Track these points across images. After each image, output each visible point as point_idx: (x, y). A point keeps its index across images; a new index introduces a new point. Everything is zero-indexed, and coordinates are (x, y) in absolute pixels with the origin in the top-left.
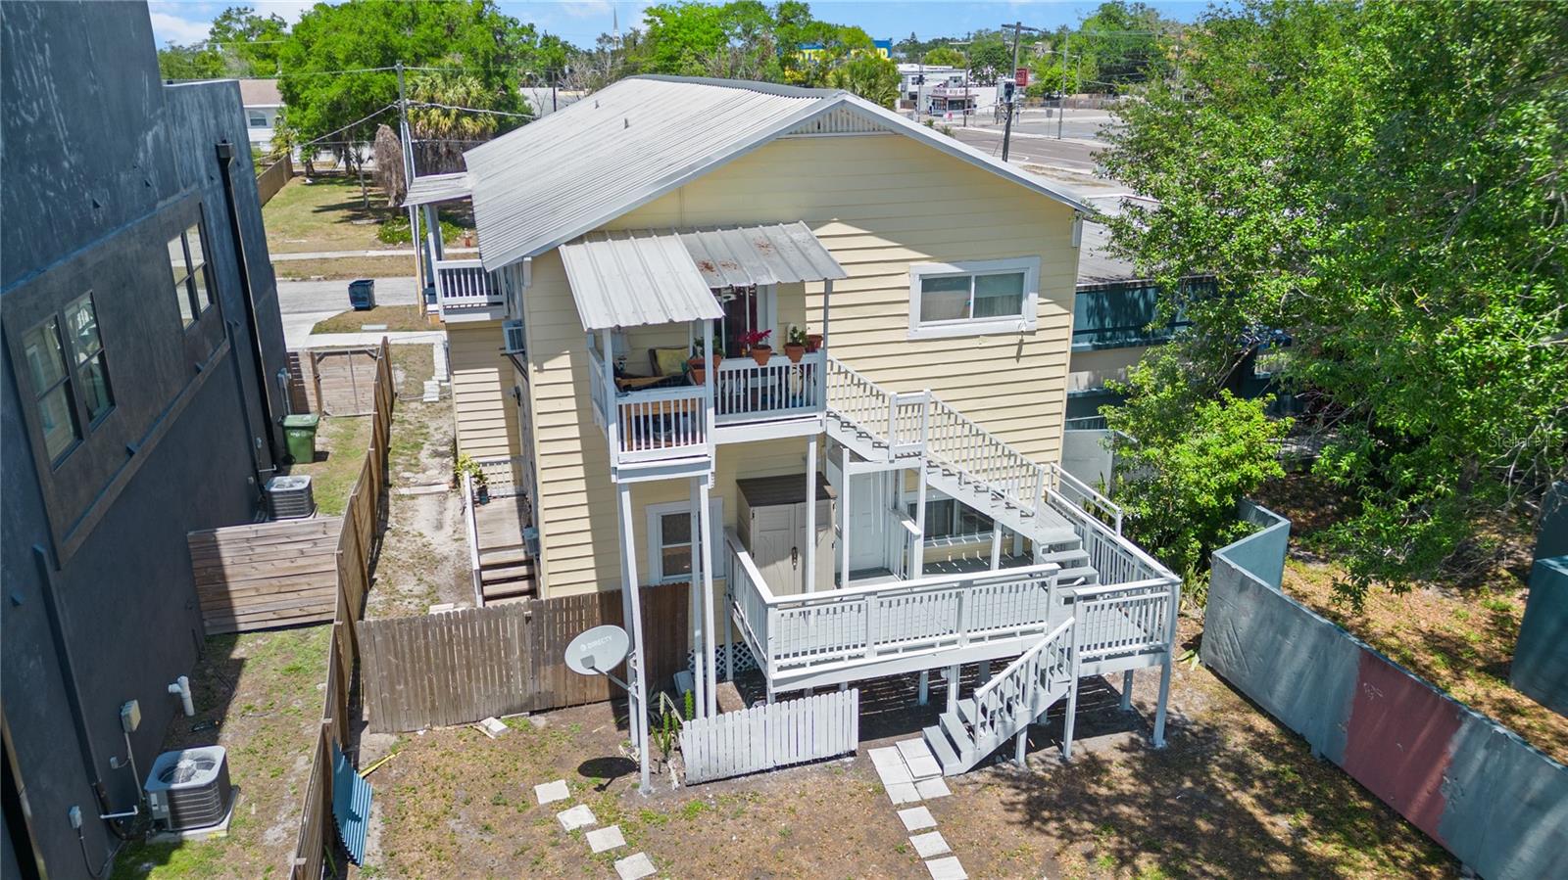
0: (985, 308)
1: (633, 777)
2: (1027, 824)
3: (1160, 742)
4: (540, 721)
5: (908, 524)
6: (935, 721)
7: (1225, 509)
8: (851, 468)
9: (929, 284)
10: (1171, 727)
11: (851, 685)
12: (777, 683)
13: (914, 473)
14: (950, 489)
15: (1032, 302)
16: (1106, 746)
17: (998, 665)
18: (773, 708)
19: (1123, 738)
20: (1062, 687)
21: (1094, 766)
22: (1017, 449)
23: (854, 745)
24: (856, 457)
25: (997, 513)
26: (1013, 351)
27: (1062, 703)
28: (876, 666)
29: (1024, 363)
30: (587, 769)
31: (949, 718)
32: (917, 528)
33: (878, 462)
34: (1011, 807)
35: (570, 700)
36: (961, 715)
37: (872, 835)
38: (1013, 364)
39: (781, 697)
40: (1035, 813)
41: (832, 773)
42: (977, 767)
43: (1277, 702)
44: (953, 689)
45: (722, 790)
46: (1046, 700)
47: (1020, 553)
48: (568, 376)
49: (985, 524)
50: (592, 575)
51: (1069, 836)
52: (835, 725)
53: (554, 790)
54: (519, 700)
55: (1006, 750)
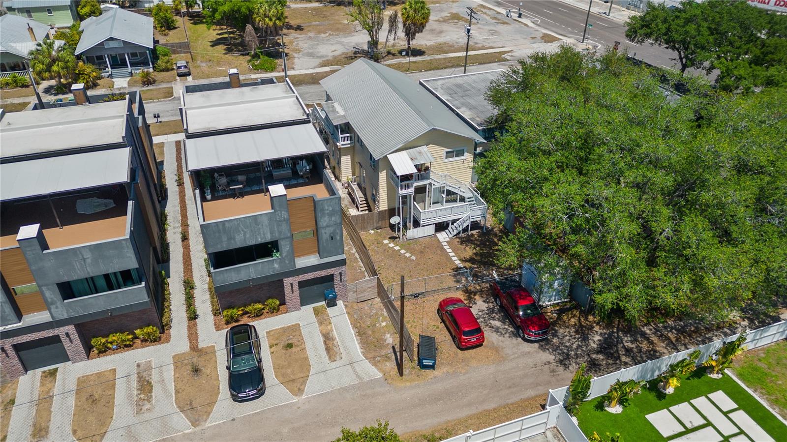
0: (457, 155)
1: (398, 239)
2: (461, 244)
3: (484, 231)
4: (379, 231)
5: (443, 195)
6: (447, 229)
8: (433, 187)
9: (447, 153)
10: (486, 228)
11: (433, 224)
13: (444, 187)
14: (450, 189)
15: (466, 154)
16: (474, 232)
17: (459, 219)
18: (421, 228)
19: (477, 231)
20: (468, 223)
21: (472, 235)
23: (434, 233)
24: (434, 185)
25: (458, 192)
26: (462, 163)
27: (468, 225)
28: (438, 220)
29: (464, 164)
30: (390, 238)
31: (450, 228)
32: (444, 196)
33: (438, 185)
34: (458, 242)
35: (384, 227)
37: (438, 247)
38: (462, 165)
39: (422, 226)
40: (462, 243)
41: (431, 238)
42: (454, 236)
44: (450, 224)
45: (412, 241)
46: (465, 225)
47: (463, 199)
48: (385, 174)
49: (454, 193)
50: (387, 206)
51: (467, 246)
52: (431, 230)
53: (386, 242)
54: (375, 227)
55: (459, 233)
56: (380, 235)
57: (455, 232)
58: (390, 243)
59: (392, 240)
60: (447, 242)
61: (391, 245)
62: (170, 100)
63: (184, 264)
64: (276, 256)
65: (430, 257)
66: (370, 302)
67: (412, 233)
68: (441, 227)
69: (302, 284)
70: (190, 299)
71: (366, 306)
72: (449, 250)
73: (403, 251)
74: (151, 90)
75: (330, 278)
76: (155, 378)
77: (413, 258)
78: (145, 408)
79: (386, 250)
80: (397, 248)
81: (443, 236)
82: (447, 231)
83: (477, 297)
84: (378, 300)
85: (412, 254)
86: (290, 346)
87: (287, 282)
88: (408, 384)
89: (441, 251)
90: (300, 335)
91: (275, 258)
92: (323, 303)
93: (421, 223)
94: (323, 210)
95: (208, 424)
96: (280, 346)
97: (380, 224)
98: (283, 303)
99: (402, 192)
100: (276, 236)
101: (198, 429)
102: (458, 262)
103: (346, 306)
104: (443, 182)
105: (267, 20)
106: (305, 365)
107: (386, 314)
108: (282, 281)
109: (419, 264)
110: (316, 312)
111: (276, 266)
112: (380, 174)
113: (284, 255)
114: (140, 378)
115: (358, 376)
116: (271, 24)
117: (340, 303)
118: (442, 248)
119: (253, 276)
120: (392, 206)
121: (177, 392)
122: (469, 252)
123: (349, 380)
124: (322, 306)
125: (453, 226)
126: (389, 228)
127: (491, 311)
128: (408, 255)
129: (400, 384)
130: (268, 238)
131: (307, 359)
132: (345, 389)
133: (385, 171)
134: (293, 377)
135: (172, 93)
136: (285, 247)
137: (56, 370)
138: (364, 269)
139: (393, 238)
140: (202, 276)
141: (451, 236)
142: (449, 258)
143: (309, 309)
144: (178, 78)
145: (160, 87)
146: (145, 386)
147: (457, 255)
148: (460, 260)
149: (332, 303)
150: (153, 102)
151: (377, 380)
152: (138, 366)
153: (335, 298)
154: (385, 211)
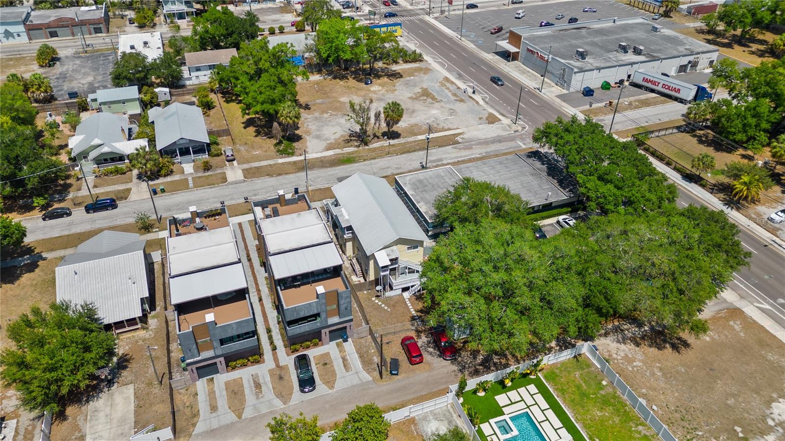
0: (414, 249)
1: (381, 298)
4: (370, 292)
5: (406, 270)
9: (408, 248)
11: (401, 287)
14: (410, 267)
17: (414, 285)
24: (401, 266)
25: (415, 268)
27: (421, 288)
30: (376, 296)
34: (415, 299)
35: (372, 289)
37: (403, 302)
38: (416, 253)
39: (394, 290)
41: (399, 296)
44: (410, 287)
45: (388, 299)
46: (419, 288)
51: (419, 301)
52: (399, 291)
54: (367, 290)
55: (415, 293)
56: (370, 294)
57: (413, 293)
59: (377, 298)
60: (408, 299)
61: (377, 301)
62: (226, 186)
64: (319, 319)
65: (398, 309)
66: (365, 338)
67: (389, 294)
68: (405, 289)
69: (330, 332)
70: (270, 338)
71: (363, 341)
72: (409, 305)
73: (383, 306)
74: (211, 175)
75: (345, 328)
76: (261, 381)
77: (389, 310)
78: (260, 396)
79: (374, 304)
80: (380, 303)
81: (406, 295)
82: (408, 292)
83: (422, 335)
84: (370, 337)
85: (388, 307)
86: (326, 364)
87: (323, 331)
88: (385, 383)
89: (404, 305)
90: (330, 358)
92: (341, 340)
93: (394, 287)
94: (342, 297)
95: (291, 403)
96: (321, 364)
98: (320, 340)
99: (382, 274)
100: (319, 311)
101: (286, 406)
102: (413, 312)
103: (353, 341)
104: (406, 264)
105: (288, 119)
106: (334, 374)
107: (374, 345)
108: (321, 331)
109: (392, 314)
110: (338, 345)
111: (318, 324)
112: (370, 263)
113: (323, 319)
114: (254, 382)
115: (360, 379)
116: (291, 122)
117: (350, 340)
118: (405, 303)
119: (307, 330)
120: (377, 278)
121: (273, 388)
122: (420, 306)
123: (356, 381)
124: (340, 342)
125: (411, 289)
127: (429, 342)
128: (386, 308)
129: (381, 383)
130: (316, 312)
131: (334, 371)
132: (353, 386)
133: (373, 260)
134: (328, 380)
135: (226, 178)
136: (323, 315)
137: (213, 378)
138: (361, 318)
140: (274, 324)
141: (411, 295)
142: (409, 310)
143: (334, 343)
144: (227, 163)
145: (216, 172)
146: (258, 386)
147: (414, 308)
148: (415, 311)
149: (346, 340)
151: (369, 381)
152: (252, 375)
153: (347, 338)
154: (373, 280)
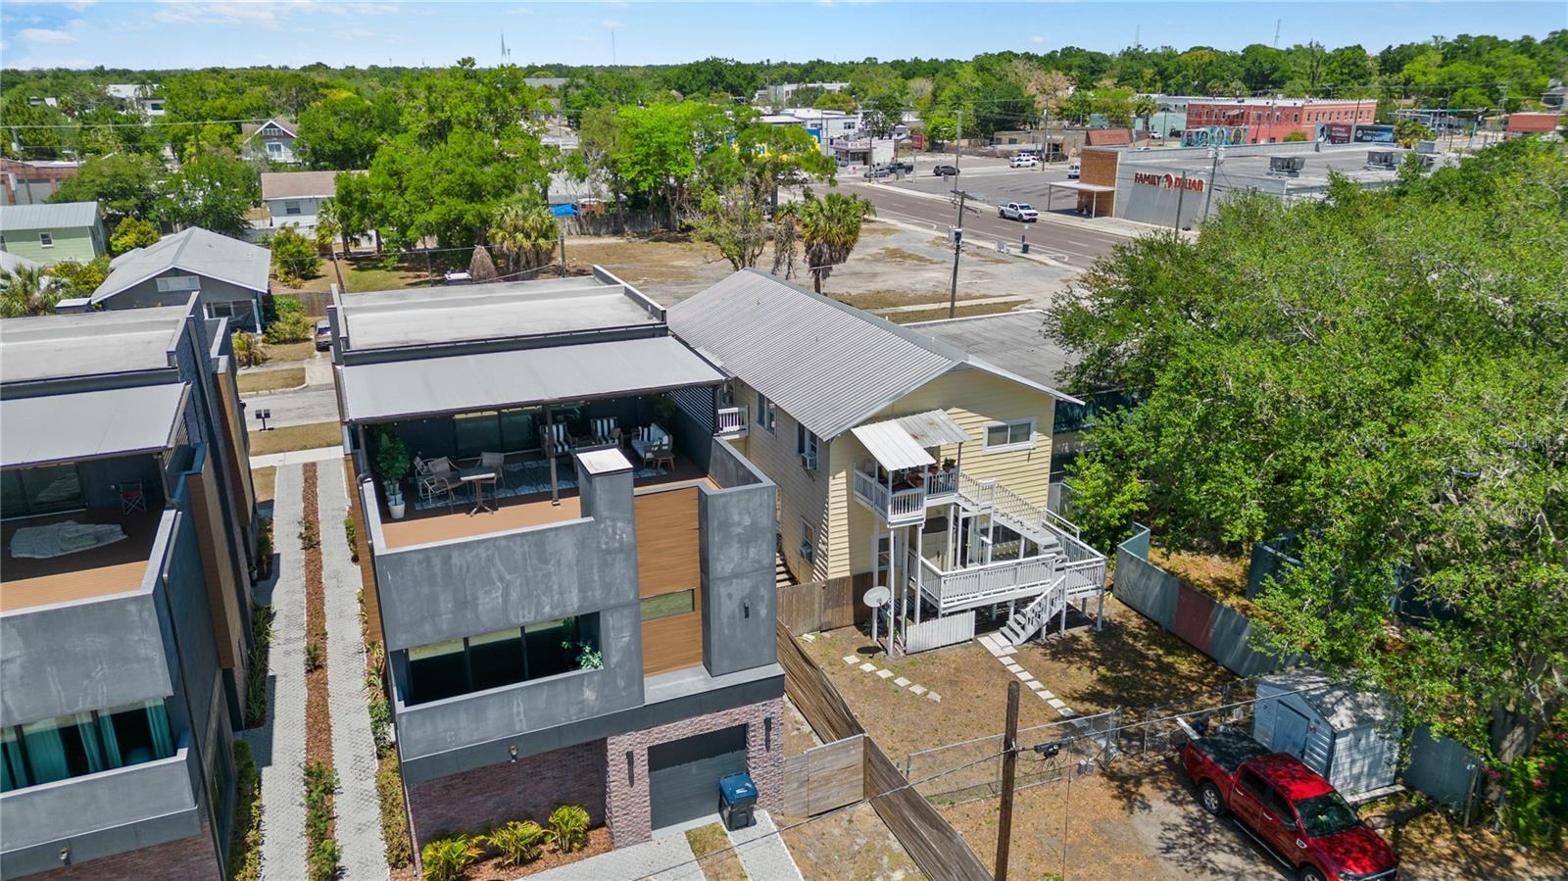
0: (1014, 439)
1: (883, 653)
2: (1052, 660)
3: (1100, 629)
4: (827, 635)
5: (984, 538)
6: (1005, 624)
7: (1123, 525)
9: (991, 430)
10: (1104, 622)
11: (972, 609)
12: (945, 609)
13: (987, 517)
14: (1003, 522)
15: (1034, 435)
16: (1078, 631)
17: (1032, 599)
18: (940, 620)
19: (1086, 628)
20: (1060, 606)
21: (1074, 639)
22: (1029, 501)
23: (973, 636)
24: (964, 510)
25: (1023, 532)
26: (1026, 457)
27: (1061, 611)
28: (982, 600)
29: (1031, 462)
30: (861, 651)
31: (1011, 622)
32: (989, 541)
34: (1043, 655)
35: (838, 625)
36: (1016, 620)
37: (991, 667)
38: (1026, 463)
39: (944, 615)
40: (1054, 657)
41: (966, 648)
42: (1026, 641)
43: (1148, 611)
44: (1012, 610)
45: (922, 655)
46: (1054, 612)
47: (1033, 550)
48: (844, 480)
49: (1015, 536)
50: (848, 568)
51: (1070, 663)
52: (965, 626)
53: (852, 659)
54: (817, 624)
55: (1038, 634)
56: (832, 644)
57: (1031, 630)
58: (861, 663)
59: (867, 656)
60: (1012, 656)
62: (295, 392)
63: (309, 727)
64: (591, 664)
65: (979, 693)
66: (844, 815)
67: (920, 634)
68: (989, 620)
69: (660, 757)
70: (320, 825)
71: (832, 826)
72: (1026, 677)
73: (902, 682)
74: (255, 374)
75: (736, 738)
77: (934, 696)
79: (857, 678)
80: (884, 674)
81: (995, 643)
82: (1004, 629)
83: (1146, 789)
84: (866, 808)
85: (929, 686)
87: (618, 746)
89: (1002, 677)
91: (584, 670)
92: (716, 818)
93: (943, 606)
94: (725, 525)
97: (829, 616)
98: (599, 822)
99: (896, 519)
100: (596, 599)
102: (1057, 703)
103: (782, 826)
104: (989, 503)
105: (519, 236)
107: (896, 846)
108: (599, 748)
109: (950, 714)
110: (698, 844)
111: (589, 695)
112: (832, 481)
113: (614, 660)
116: (527, 244)
117: (762, 815)
118: (1003, 669)
119: (522, 727)
120: (862, 569)
122: (1083, 678)
124: (714, 828)
125: (1019, 617)
126: (854, 628)
128: (918, 689)
130: (573, 605)
133: (844, 474)
135: (303, 378)
136: (617, 634)
138: (807, 728)
139: (868, 651)
140: (358, 758)
141: (1017, 641)
142: (1032, 695)
143: (673, 837)
144: (316, 353)
145: (276, 368)
147: (1049, 685)
148: (1065, 697)
149: (740, 818)
150: (257, 395)
153: (752, 798)
154: (843, 580)
